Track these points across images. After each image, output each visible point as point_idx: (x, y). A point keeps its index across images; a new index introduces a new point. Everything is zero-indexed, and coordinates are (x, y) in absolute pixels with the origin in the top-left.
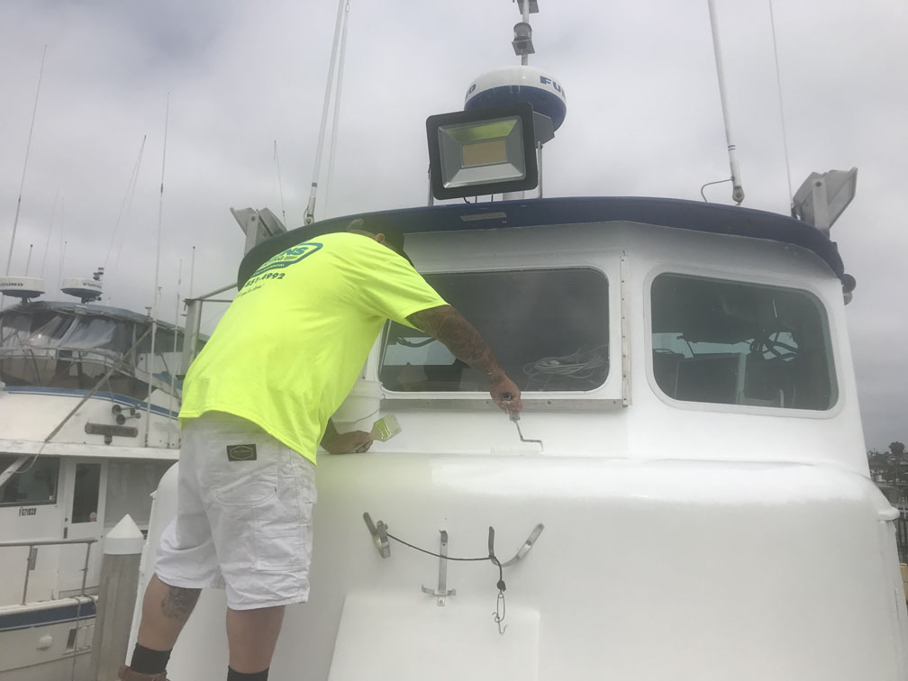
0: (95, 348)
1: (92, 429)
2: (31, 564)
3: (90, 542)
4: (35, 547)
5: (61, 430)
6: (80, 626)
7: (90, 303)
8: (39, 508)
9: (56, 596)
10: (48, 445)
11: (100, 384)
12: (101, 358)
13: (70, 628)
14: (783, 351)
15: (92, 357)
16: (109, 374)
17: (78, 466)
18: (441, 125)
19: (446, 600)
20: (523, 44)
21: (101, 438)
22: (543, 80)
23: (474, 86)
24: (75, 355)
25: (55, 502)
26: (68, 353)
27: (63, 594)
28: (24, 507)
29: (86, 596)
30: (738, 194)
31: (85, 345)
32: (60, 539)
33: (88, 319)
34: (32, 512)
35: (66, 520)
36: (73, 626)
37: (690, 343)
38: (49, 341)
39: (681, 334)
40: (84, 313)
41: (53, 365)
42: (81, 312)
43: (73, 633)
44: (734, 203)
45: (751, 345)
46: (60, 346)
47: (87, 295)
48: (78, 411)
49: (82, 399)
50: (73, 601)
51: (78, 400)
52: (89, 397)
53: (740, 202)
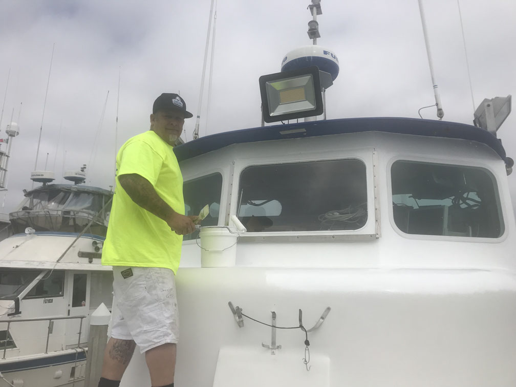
0: (82, 209)
1: (82, 255)
2: (50, 330)
3: (82, 318)
4: (52, 321)
5: (65, 255)
6: (77, 365)
7: (79, 184)
8: (54, 299)
9: (64, 348)
10: (58, 264)
11: (86, 229)
12: (86, 215)
13: (72, 366)
14: (471, 203)
15: (80, 214)
16: (90, 224)
17: (75, 275)
18: (268, 81)
19: (276, 351)
20: (313, 33)
21: (87, 260)
22: (325, 53)
23: (286, 58)
24: (72, 213)
25: (63, 296)
26: (68, 212)
27: (68, 347)
28: (46, 299)
29: (81, 348)
30: (440, 113)
31: (77, 208)
32: (66, 316)
33: (78, 193)
34: (51, 301)
35: (69, 305)
36: (73, 365)
37: (417, 200)
38: (58, 207)
39: (411, 195)
40: (76, 190)
41: (60, 220)
42: (74, 190)
43: (73, 369)
44: (438, 119)
45: (453, 200)
46: (64, 209)
47: (78, 180)
48: (74, 245)
49: (75, 238)
50: (73, 351)
51: (74, 239)
52: (80, 237)
53: (441, 117)
